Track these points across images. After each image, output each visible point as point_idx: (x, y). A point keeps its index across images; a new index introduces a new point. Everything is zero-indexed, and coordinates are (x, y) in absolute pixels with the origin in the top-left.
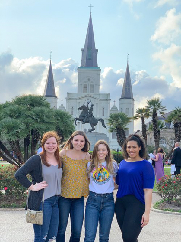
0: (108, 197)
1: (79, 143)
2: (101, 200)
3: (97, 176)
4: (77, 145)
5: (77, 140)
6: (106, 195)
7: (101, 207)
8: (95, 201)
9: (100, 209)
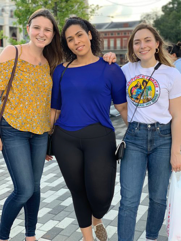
0: (160, 128)
1: (41, 32)
2: (147, 136)
3: (134, 94)
4: (38, 37)
5: (37, 28)
6: (156, 126)
7: (149, 148)
8: (137, 138)
9: (147, 150)
